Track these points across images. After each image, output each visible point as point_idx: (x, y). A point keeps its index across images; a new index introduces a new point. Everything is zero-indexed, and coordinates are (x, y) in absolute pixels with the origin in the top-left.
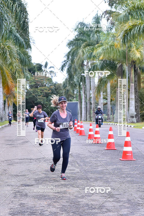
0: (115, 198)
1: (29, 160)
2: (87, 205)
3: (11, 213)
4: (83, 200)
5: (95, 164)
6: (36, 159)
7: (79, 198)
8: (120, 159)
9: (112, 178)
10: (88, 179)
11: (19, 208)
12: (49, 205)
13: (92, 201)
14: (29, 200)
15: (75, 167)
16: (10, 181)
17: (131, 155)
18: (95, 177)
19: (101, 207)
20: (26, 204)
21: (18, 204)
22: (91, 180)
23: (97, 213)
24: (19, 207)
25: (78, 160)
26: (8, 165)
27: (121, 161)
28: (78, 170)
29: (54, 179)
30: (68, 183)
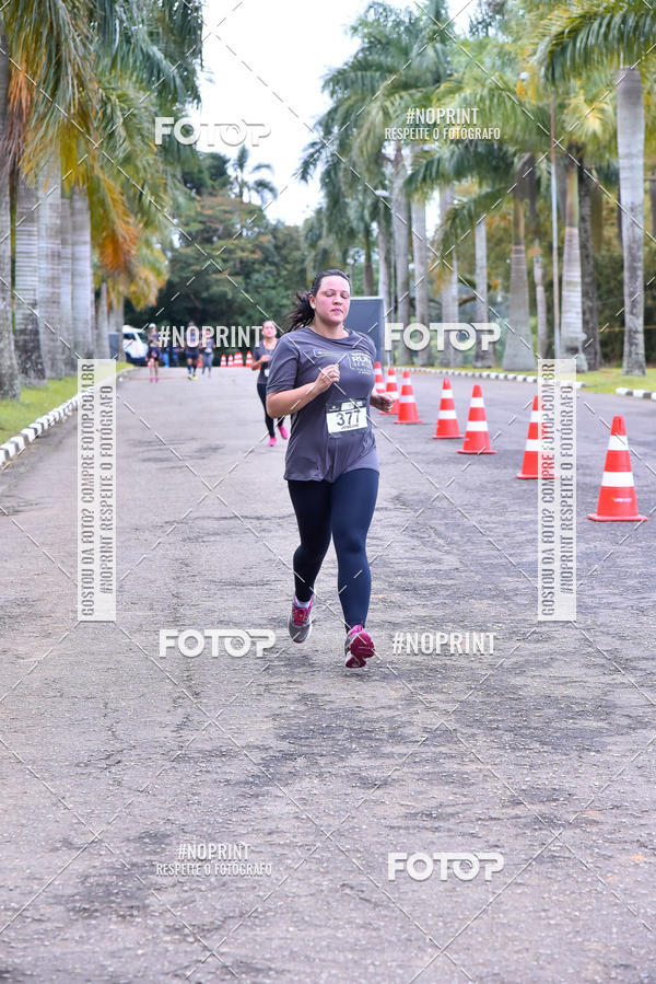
0: (639, 673)
1: (255, 522)
2: (550, 700)
3: (285, 732)
4: (529, 681)
5: (505, 536)
6: (280, 518)
7: (509, 671)
8: (591, 515)
9: (595, 592)
10: (507, 598)
11: (303, 712)
12: (410, 701)
13: (563, 684)
14: (327, 681)
15: (436, 549)
16: (221, 604)
17: (628, 500)
18: (528, 588)
19: (604, 709)
20: (323, 695)
21: (291, 697)
22: (519, 600)
23: (599, 732)
24: (303, 708)
25: (434, 521)
26: (184, 540)
27: (596, 525)
28: (450, 561)
29: (381, 596)
30: (440, 613)
